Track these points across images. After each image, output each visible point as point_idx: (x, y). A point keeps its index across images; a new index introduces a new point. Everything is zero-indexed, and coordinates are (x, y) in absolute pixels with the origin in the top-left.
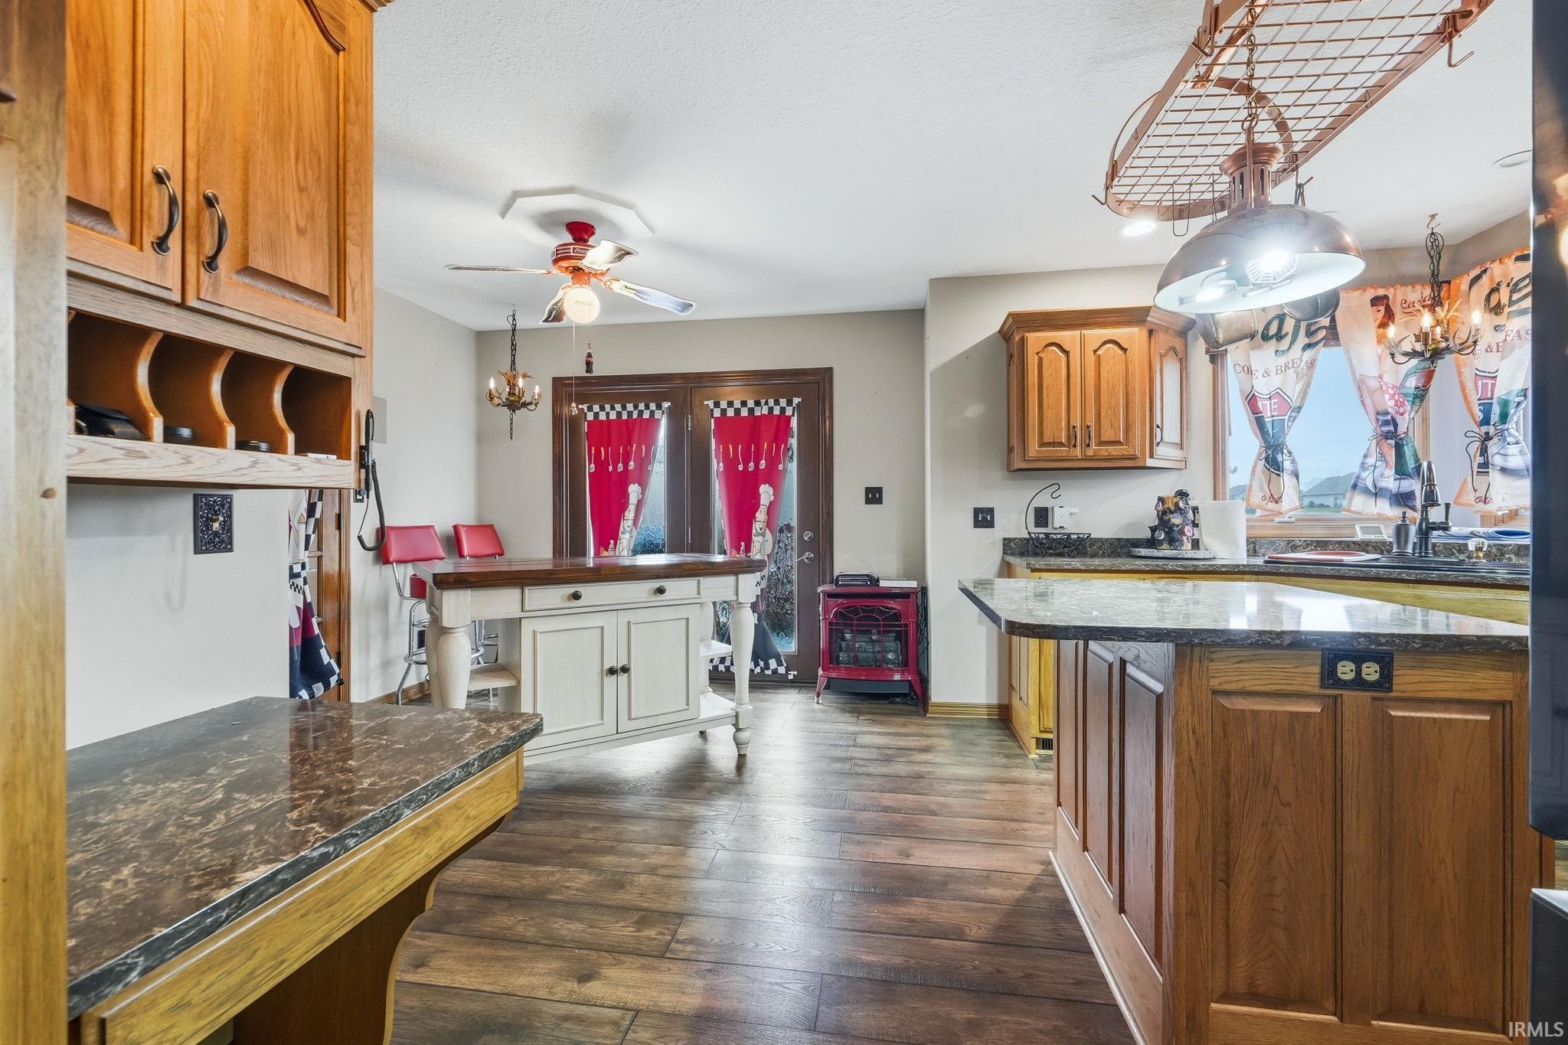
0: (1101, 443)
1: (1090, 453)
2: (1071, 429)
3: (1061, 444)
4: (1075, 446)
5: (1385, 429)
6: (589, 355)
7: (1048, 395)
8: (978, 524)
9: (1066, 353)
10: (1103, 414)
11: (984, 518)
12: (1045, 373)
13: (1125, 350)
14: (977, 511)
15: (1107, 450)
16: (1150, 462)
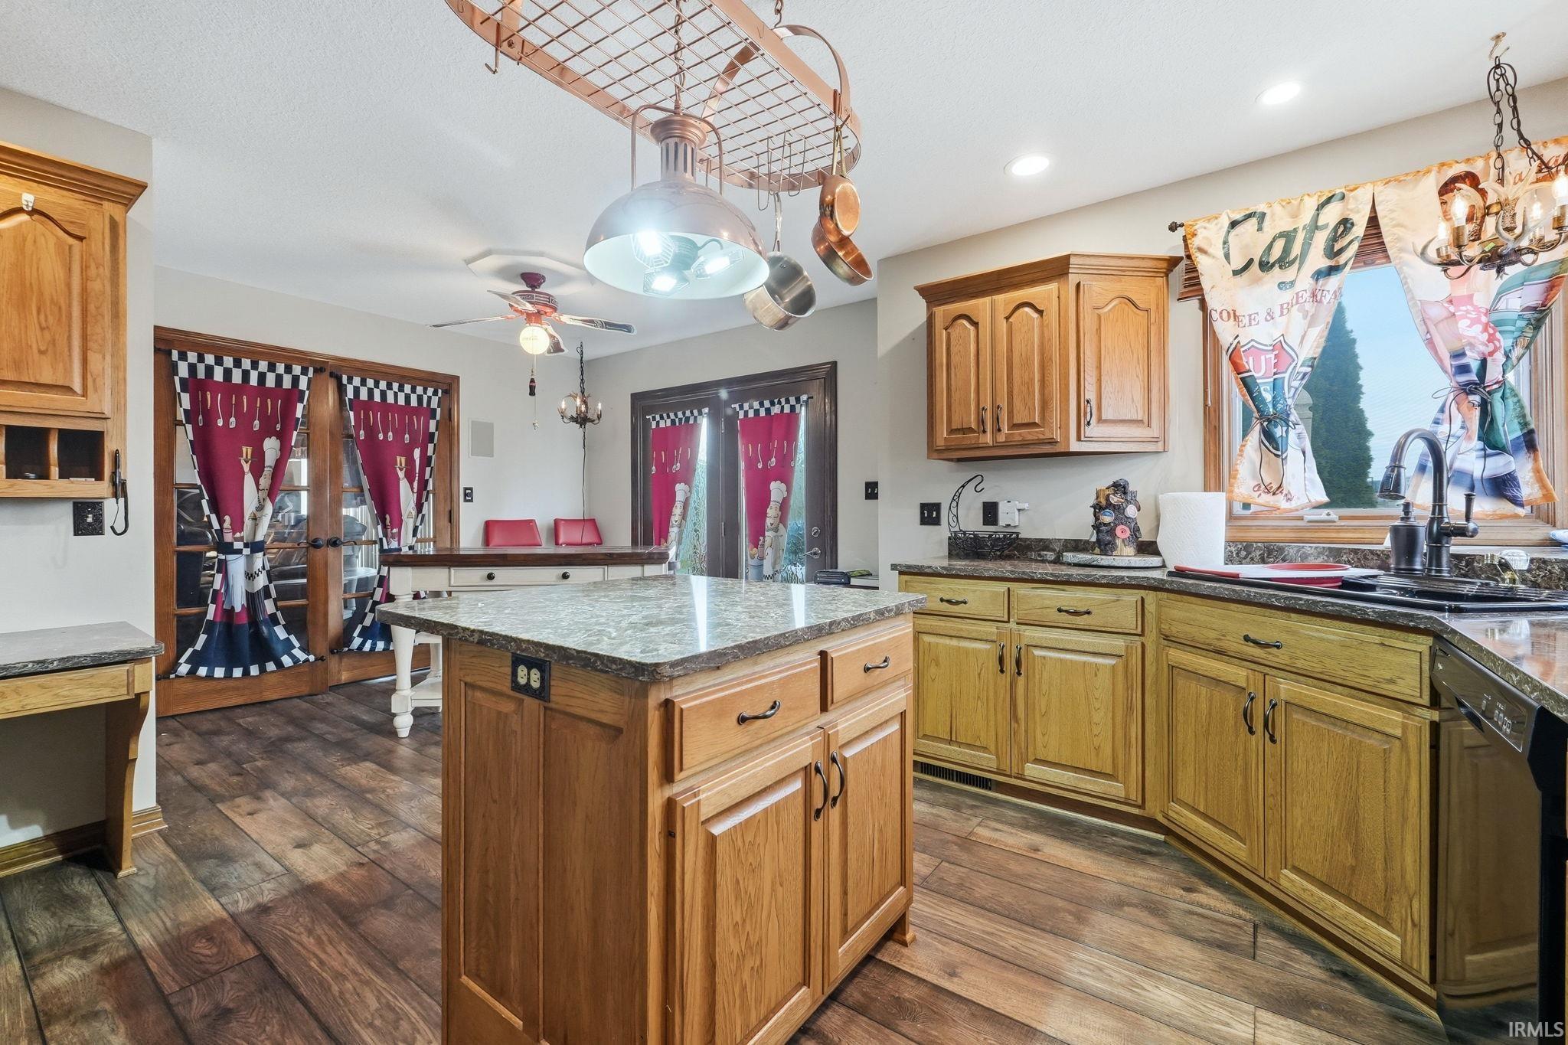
0: (1014, 426)
1: (1001, 438)
2: (980, 410)
3: (971, 430)
4: (984, 432)
5: (1463, 379)
6: (532, 381)
7: (956, 375)
8: (924, 521)
9: (975, 324)
10: (1015, 392)
11: (930, 514)
12: (953, 350)
13: (1040, 312)
14: (924, 507)
15: (1020, 434)
16: (1075, 446)
